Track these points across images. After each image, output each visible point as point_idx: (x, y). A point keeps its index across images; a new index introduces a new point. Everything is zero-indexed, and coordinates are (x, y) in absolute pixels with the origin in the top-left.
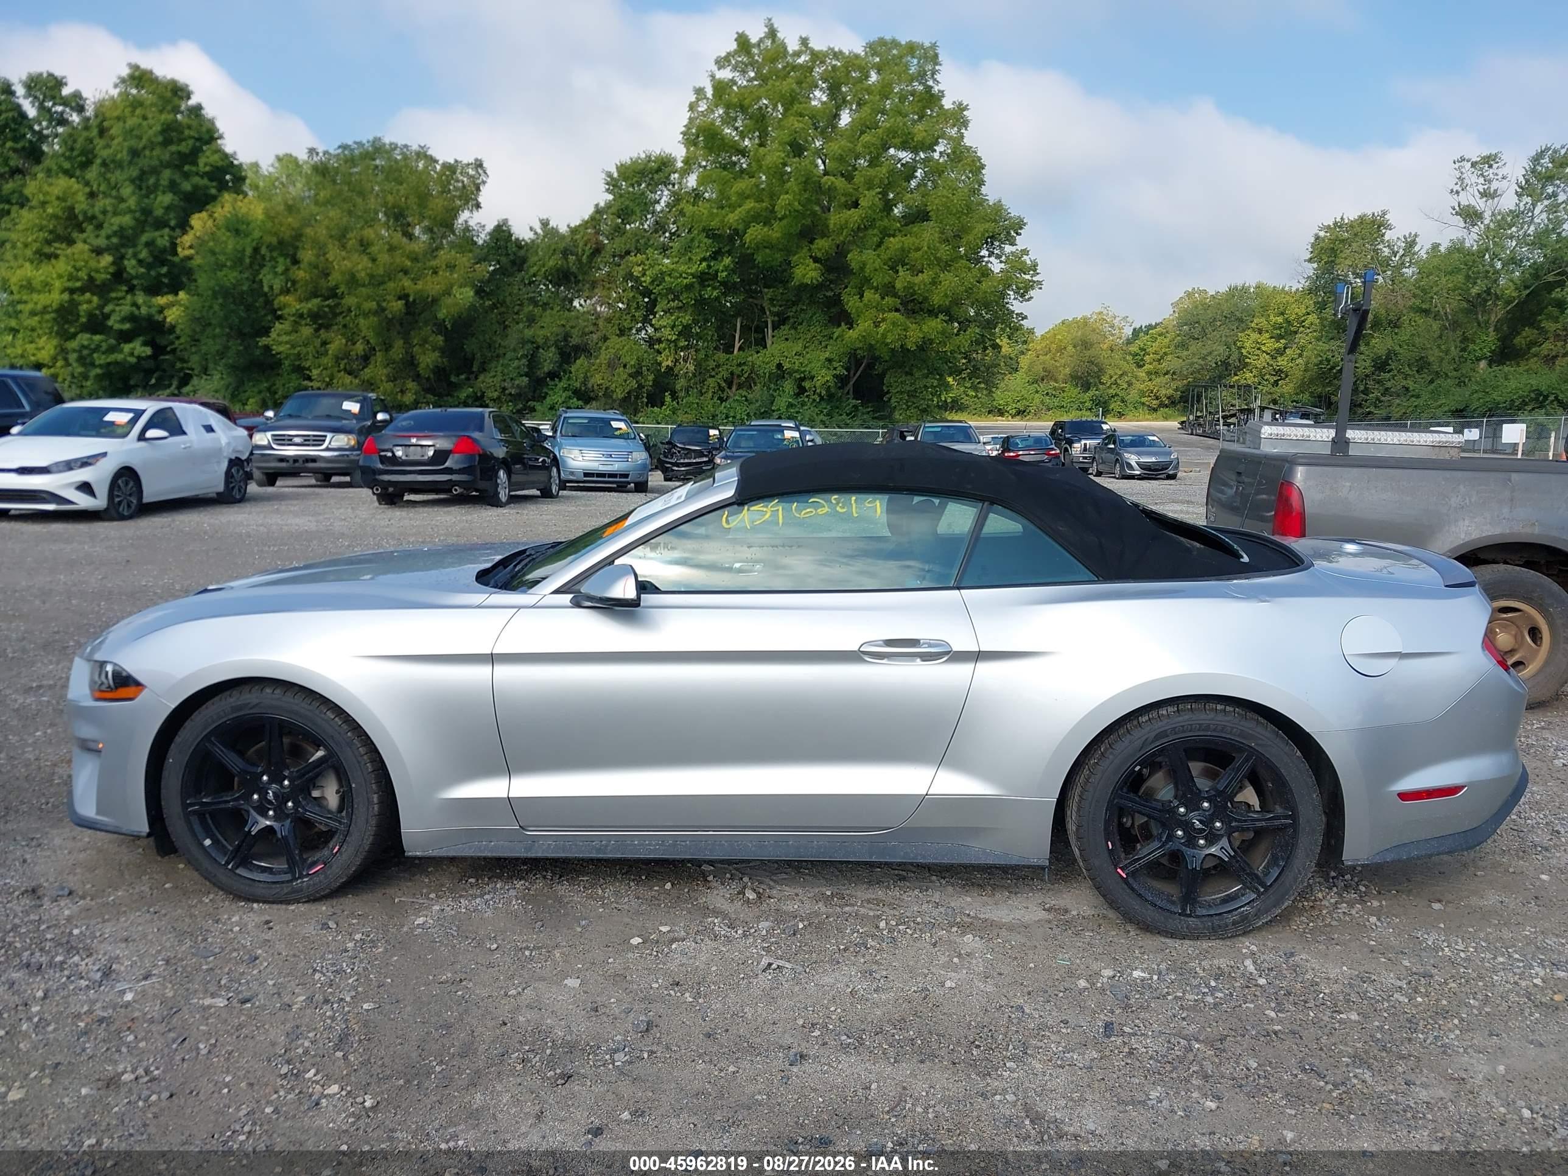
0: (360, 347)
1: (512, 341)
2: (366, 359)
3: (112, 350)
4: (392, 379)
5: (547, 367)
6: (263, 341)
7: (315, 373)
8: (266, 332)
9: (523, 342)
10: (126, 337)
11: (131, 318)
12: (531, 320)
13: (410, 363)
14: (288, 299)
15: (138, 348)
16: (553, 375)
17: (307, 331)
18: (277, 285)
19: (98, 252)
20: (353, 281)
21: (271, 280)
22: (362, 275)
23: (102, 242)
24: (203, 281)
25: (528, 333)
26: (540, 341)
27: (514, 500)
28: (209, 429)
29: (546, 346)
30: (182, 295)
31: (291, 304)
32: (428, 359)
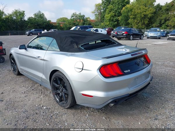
0: (138, 21)
1: (158, 19)
2: (139, 23)
3: (114, 23)
4: (142, 25)
5: (162, 22)
6: (128, 21)
7: (133, 25)
8: (128, 20)
9: (160, 19)
10: (115, 22)
11: (116, 20)
12: (161, 16)
13: (144, 23)
14: (131, 16)
15: (116, 23)
16: (163, 23)
17: (132, 20)
18: (130, 14)
19: (113, 13)
20: (138, 13)
21: (129, 14)
22: (139, 12)
23: (114, 12)
24: (123, 15)
25: (160, 18)
26: (162, 19)
27: (133, 39)
28: (101, 31)
29: (163, 20)
30: (121, 17)
31: (131, 17)
32: (146, 22)
